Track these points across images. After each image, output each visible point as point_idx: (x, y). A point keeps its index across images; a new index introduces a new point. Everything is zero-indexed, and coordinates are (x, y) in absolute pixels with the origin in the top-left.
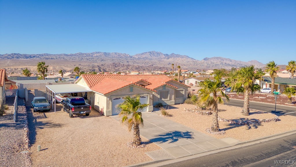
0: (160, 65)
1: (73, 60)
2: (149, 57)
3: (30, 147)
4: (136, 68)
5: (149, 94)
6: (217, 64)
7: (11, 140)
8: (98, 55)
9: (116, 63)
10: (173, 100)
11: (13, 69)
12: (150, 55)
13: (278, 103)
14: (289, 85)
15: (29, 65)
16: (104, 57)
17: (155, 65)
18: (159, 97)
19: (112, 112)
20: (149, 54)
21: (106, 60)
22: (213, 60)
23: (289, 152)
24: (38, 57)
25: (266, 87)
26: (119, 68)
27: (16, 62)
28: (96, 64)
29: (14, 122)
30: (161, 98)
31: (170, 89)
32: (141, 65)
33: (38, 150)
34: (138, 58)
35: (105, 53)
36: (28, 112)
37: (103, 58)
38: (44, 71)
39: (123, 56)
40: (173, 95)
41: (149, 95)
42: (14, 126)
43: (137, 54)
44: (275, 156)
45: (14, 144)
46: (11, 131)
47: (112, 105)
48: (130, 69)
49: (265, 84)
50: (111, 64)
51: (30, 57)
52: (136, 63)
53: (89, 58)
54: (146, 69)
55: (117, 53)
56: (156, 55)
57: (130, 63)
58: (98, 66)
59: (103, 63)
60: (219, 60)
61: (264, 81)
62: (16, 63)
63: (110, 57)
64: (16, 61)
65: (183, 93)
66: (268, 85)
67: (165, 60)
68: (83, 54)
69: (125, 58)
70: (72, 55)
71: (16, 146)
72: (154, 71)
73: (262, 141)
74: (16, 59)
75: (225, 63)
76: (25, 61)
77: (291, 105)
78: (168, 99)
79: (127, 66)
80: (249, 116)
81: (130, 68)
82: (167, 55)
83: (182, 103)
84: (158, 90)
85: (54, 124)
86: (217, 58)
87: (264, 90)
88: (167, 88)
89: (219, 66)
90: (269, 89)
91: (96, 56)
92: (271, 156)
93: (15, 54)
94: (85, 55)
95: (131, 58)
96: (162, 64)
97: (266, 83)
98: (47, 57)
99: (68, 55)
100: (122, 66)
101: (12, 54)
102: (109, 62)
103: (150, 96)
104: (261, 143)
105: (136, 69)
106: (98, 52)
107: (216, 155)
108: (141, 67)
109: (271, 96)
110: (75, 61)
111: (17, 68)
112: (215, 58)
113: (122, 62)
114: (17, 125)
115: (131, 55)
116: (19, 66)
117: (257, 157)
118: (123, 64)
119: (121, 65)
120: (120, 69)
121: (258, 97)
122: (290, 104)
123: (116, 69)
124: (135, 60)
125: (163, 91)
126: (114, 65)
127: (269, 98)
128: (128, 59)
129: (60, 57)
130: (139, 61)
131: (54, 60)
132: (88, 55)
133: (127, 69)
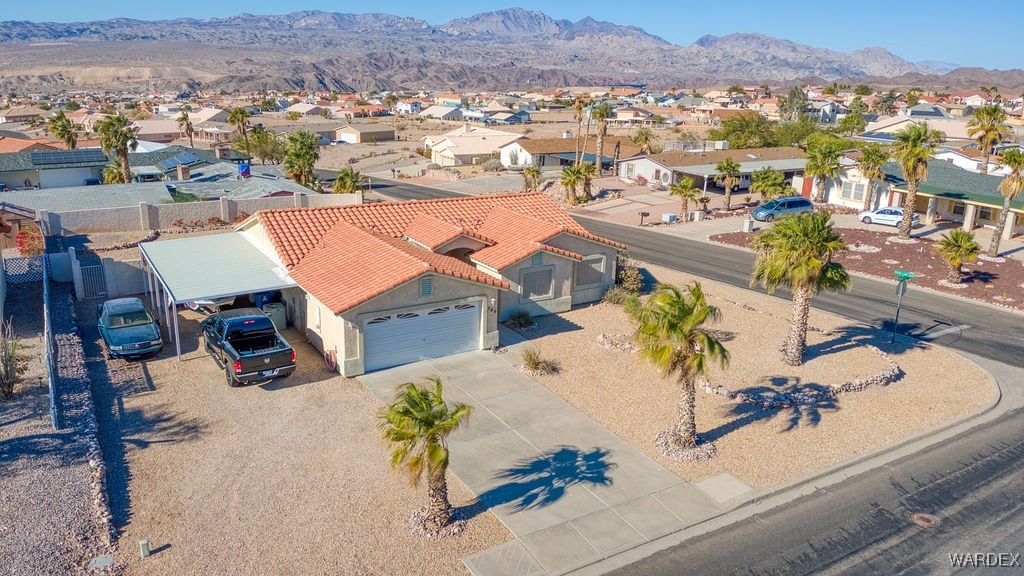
0: (541, 63)
1: (225, 43)
2: (501, 29)
3: (116, 539)
4: (455, 76)
5: (485, 295)
6: (745, 59)
7: (54, 518)
8: (311, 21)
9: (379, 56)
10: (567, 297)
11: (14, 81)
12: (503, 22)
13: (914, 281)
14: (966, 201)
15: (66, 64)
16: (333, 31)
17: (523, 64)
18: (519, 290)
19: (365, 362)
20: (501, 18)
21: (343, 42)
22: (733, 47)
23: (894, 541)
24: (95, 33)
25: (890, 204)
26: (392, 72)
27: (22, 53)
28: (306, 59)
29: (54, 430)
30: (526, 295)
31: (556, 262)
32: (471, 64)
33: (142, 556)
34: (458, 36)
35: (338, 14)
36: (92, 359)
37: (329, 36)
38: (126, 148)
39: (404, 28)
40: (567, 279)
41: (484, 299)
42: (57, 450)
43: (455, 21)
44: (845, 562)
45: (66, 533)
46: (50, 476)
47: (365, 348)
48: (431, 79)
49: (887, 192)
50: (359, 59)
51: (69, 31)
52: (451, 54)
53: (281, 33)
54: (488, 79)
55: (381, 14)
56: (526, 25)
57: (432, 56)
58: (314, 65)
59: (330, 53)
60: (754, 44)
61: (885, 180)
62: (19, 57)
63: (356, 29)
64: (20, 50)
65: (601, 268)
66: (897, 197)
67: (559, 43)
68: (259, 20)
69: (412, 33)
70: (216, 24)
71: (74, 541)
72: (517, 93)
73: (822, 484)
74: (20, 41)
75: (774, 58)
76: (48, 47)
77: (958, 292)
78: (551, 294)
79: (420, 66)
80: (801, 367)
81: (431, 73)
82: (566, 23)
83: (596, 302)
84: (518, 269)
85: (180, 424)
86: (746, 37)
87: (881, 216)
88: (546, 261)
89: (749, 67)
90: (896, 213)
91: (306, 28)
92: (835, 562)
93: (14, 24)
94: (267, 25)
95: (434, 36)
96: (548, 59)
97: (892, 186)
98: (127, 31)
99: (205, 24)
100: (400, 67)
102: (353, 51)
103: (488, 302)
104: (817, 493)
105: (453, 77)
106: (313, 13)
107: (672, 556)
108: (472, 70)
109: (901, 241)
110: (230, 48)
111: (26, 77)
112: (738, 37)
113: (401, 49)
114: (65, 443)
115: (433, 24)
116: (32, 67)
117: (792, 564)
118: (405, 56)
119: (398, 62)
120: (392, 79)
121: (857, 245)
122: (954, 286)
123: (381, 76)
124: (449, 45)
125: (533, 272)
126: (372, 61)
127: (889, 251)
128: (421, 39)
129: (174, 32)
130: (464, 47)
131: (155, 42)
132: (274, 23)
133: (419, 79)
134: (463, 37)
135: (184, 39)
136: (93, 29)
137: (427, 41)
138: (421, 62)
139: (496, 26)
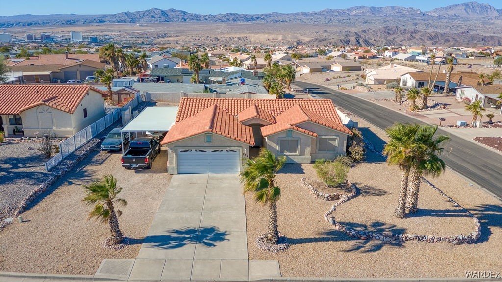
0: (485, 32)
1: (316, 23)
2: (464, 14)
4: (431, 38)
8: (359, 12)
9: (390, 28)
10: (308, 156)
11: (228, 39)
12: (465, 9)
15: (249, 33)
16: (369, 16)
17: (474, 32)
18: (278, 148)
19: (178, 169)
20: (464, 7)
21: (373, 21)
24: (263, 19)
26: (395, 36)
28: (353, 30)
30: (282, 151)
31: (300, 137)
32: (442, 32)
34: (437, 17)
35: (372, 7)
37: (366, 18)
39: (407, 13)
41: (241, 149)
43: (436, 9)
48: (417, 39)
50: (380, 30)
51: (253, 18)
52: (432, 27)
53: (343, 18)
54: (451, 40)
55: (395, 7)
56: (479, 12)
57: (420, 28)
58: (356, 33)
59: (365, 27)
62: (232, 29)
63: (381, 15)
64: (233, 26)
65: (335, 143)
67: (498, 21)
68: (334, 11)
69: (411, 16)
70: (314, 14)
74: (233, 22)
76: (244, 25)
78: (297, 153)
79: (412, 33)
81: (418, 36)
88: (293, 135)
91: (356, 15)
93: (231, 14)
94: (337, 14)
95: (424, 17)
96: (490, 30)
98: (276, 18)
99: (309, 15)
100: (401, 34)
101: (228, 14)
102: (378, 26)
106: (360, 7)
108: (442, 35)
110: (318, 25)
111: (233, 38)
113: (403, 24)
115: (423, 11)
116: (236, 33)
118: (405, 28)
119: (400, 31)
120: (396, 39)
123: (390, 38)
124: (430, 21)
125: (286, 140)
126: (387, 30)
128: (416, 19)
129: (295, 18)
130: (440, 23)
131: (286, 23)
132: (341, 13)
133: (411, 39)
134: (440, 18)
135: (299, 21)
136: (262, 17)
137: (419, 19)
138: (413, 31)
139: (461, 12)
